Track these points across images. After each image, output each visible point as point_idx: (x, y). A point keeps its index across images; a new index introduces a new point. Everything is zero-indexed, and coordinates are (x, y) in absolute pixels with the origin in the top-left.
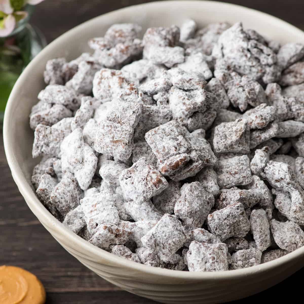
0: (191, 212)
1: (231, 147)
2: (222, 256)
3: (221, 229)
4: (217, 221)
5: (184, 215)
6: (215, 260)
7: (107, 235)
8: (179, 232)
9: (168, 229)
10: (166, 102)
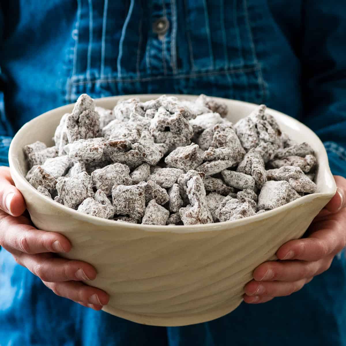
0: (102, 177)
1: (175, 161)
2: (103, 214)
3: (118, 199)
4: (117, 191)
5: (97, 178)
6: (95, 214)
7: (37, 174)
8: (84, 186)
9: (77, 181)
10: (151, 117)
